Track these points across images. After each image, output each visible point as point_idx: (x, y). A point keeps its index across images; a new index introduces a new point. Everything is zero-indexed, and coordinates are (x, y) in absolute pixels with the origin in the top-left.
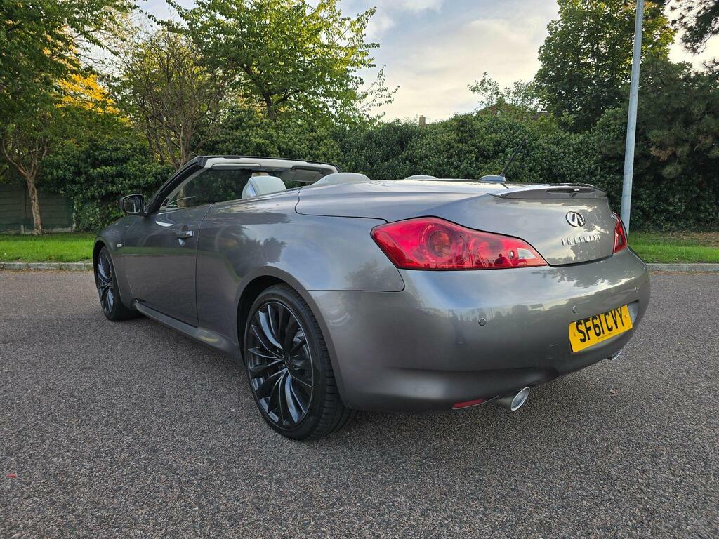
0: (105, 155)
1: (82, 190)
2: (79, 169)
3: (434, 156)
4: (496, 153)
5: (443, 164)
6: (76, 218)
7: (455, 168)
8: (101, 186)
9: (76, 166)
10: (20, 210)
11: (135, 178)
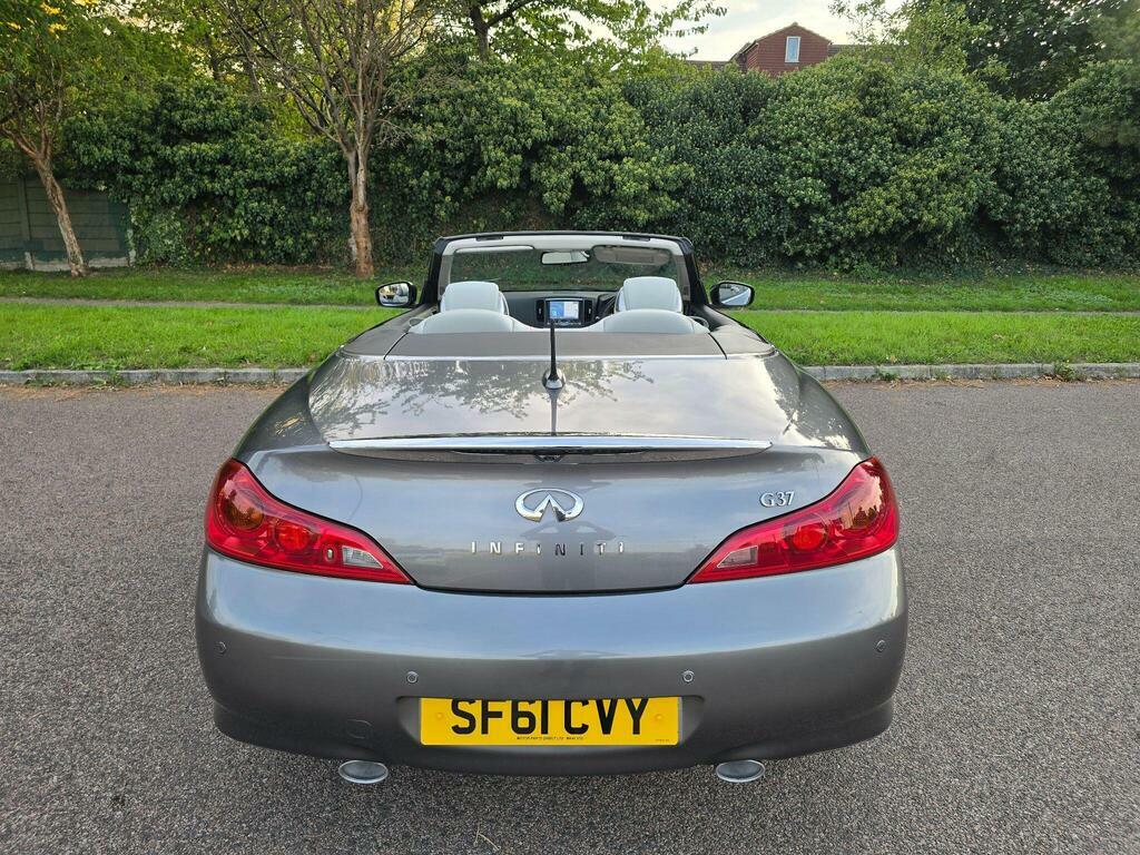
0: (195, 120)
1: (148, 187)
2: (137, 146)
3: (814, 138)
4: (928, 137)
5: (832, 153)
6: (135, 240)
7: (851, 161)
8: (188, 180)
9: (133, 138)
10: (19, 223)
11: (255, 167)
